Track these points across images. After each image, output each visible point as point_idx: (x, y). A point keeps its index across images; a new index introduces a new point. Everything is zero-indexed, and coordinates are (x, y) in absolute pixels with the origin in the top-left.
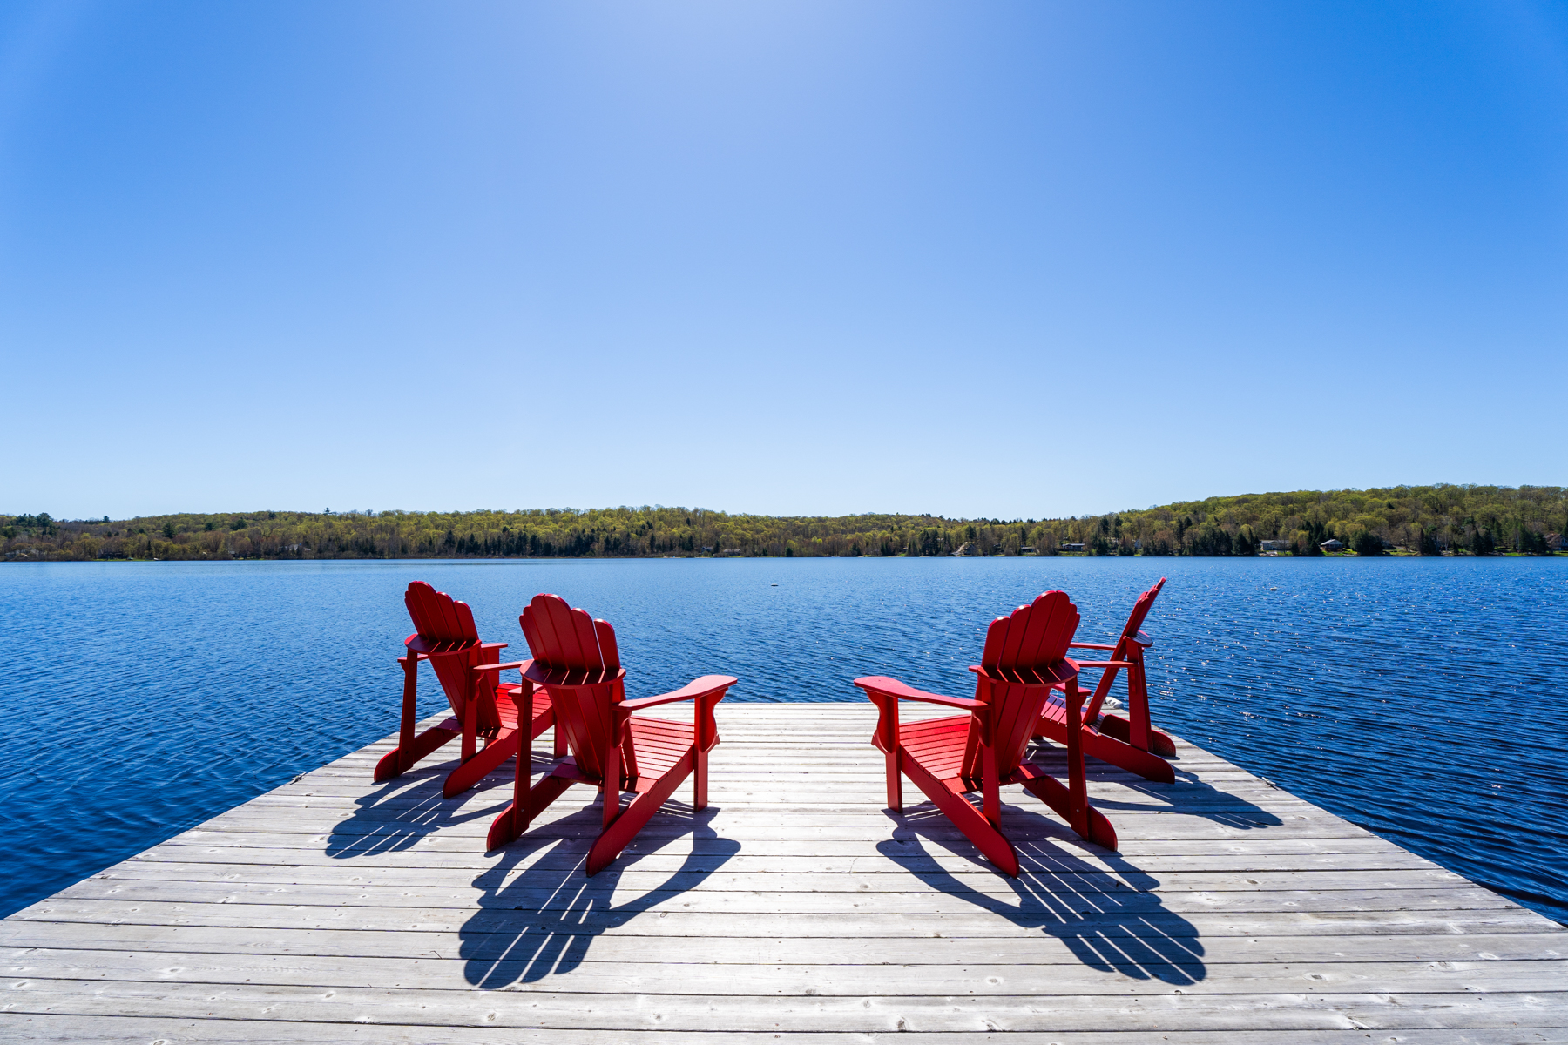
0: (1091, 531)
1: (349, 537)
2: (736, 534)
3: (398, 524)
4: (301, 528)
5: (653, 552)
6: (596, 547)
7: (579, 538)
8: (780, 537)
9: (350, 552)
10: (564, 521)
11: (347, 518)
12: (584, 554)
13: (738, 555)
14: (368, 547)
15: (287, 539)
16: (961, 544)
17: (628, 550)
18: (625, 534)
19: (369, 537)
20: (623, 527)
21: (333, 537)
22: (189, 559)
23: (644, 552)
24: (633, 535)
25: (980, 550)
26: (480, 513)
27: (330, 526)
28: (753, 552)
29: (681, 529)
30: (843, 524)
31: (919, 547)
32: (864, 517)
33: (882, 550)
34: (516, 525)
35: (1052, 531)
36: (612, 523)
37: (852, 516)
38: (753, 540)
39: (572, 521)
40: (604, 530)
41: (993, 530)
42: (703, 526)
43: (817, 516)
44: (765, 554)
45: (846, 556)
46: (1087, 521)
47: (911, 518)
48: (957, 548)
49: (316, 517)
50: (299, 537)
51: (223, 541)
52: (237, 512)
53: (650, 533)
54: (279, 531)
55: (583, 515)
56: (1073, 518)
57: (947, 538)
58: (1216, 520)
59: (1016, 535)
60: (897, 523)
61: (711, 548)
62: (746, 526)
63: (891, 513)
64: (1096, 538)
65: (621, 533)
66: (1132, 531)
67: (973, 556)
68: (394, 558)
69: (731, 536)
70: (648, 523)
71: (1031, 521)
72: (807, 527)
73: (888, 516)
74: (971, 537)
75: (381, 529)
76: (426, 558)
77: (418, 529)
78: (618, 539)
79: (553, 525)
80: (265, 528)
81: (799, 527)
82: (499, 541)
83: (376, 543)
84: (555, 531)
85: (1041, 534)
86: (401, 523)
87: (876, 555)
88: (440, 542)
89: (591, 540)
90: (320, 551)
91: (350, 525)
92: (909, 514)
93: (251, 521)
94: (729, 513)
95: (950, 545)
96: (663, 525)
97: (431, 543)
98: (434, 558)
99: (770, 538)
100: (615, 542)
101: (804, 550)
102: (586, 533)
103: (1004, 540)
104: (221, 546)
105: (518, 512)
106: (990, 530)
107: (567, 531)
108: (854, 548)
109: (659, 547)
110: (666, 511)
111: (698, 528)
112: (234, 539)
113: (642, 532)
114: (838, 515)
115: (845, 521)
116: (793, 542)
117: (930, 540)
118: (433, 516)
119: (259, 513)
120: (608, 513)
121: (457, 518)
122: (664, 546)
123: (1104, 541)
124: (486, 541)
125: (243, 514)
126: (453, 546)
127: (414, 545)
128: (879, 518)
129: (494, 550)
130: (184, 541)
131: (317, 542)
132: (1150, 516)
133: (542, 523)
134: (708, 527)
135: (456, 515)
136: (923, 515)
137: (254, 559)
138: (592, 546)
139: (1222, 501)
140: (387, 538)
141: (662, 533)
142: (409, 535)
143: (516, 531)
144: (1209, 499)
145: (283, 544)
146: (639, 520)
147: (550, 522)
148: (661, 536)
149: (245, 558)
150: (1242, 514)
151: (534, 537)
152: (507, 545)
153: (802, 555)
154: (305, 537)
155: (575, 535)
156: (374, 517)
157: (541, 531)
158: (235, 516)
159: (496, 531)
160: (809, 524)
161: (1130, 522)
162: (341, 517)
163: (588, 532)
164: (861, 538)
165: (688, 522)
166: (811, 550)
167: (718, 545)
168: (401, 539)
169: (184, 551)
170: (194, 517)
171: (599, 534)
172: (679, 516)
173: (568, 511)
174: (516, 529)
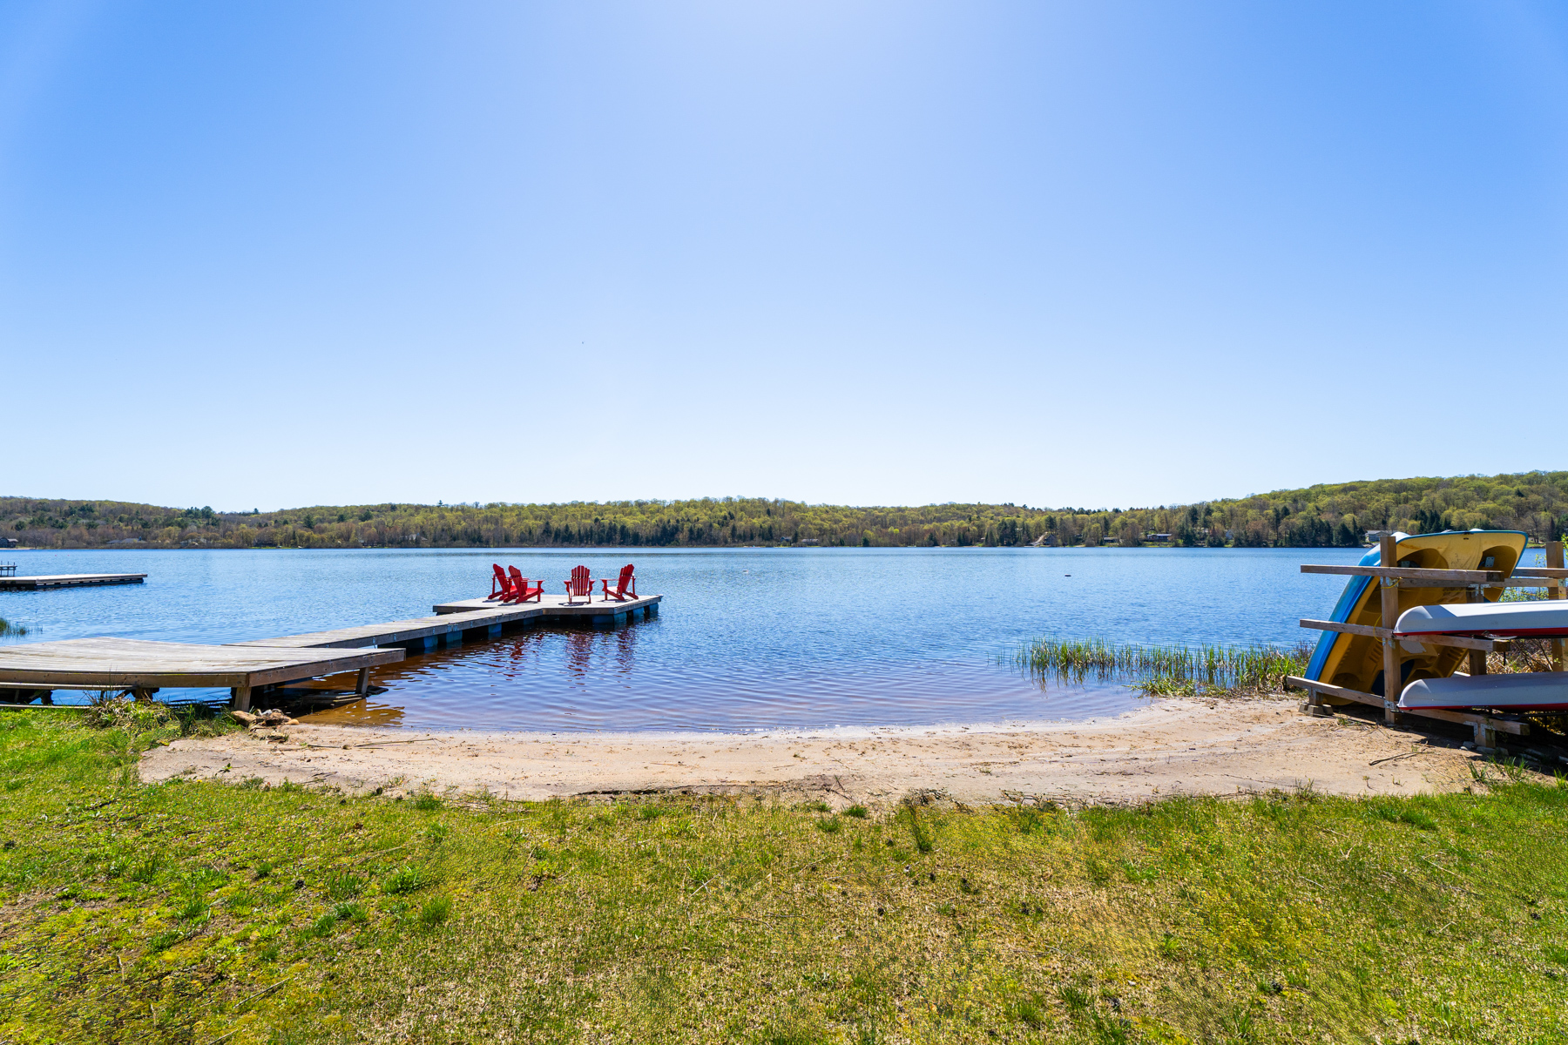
0: (1178, 520)
1: (459, 528)
2: (815, 524)
3: (501, 516)
4: (418, 519)
5: (734, 542)
6: (681, 536)
7: (664, 529)
8: (858, 527)
9: (460, 541)
10: (651, 512)
11: (457, 510)
12: (669, 543)
13: (816, 544)
14: (476, 537)
15: (407, 530)
16: (1041, 534)
17: (711, 540)
18: (708, 524)
19: (476, 527)
20: (706, 518)
21: (445, 528)
22: (327, 548)
23: (726, 542)
24: (716, 525)
25: (1059, 540)
26: (574, 505)
27: (443, 517)
28: (831, 542)
29: (761, 520)
30: (922, 514)
31: (997, 537)
32: (944, 507)
33: (959, 540)
34: (606, 516)
35: (1136, 521)
36: (696, 514)
37: (932, 506)
38: (832, 530)
39: (658, 511)
40: (688, 520)
41: (1075, 520)
42: (783, 516)
43: (896, 505)
44: (842, 544)
45: (922, 546)
46: (1174, 511)
47: (992, 507)
48: (1037, 538)
49: (430, 509)
50: (417, 528)
51: (354, 531)
52: (364, 504)
53: (732, 523)
54: (400, 522)
55: (668, 506)
56: (1162, 508)
57: (1025, 528)
58: (1318, 509)
59: (1098, 525)
60: (978, 513)
61: (790, 538)
62: (824, 516)
63: (972, 503)
64: (1183, 528)
65: (704, 523)
66: (1223, 522)
67: (1053, 546)
68: (498, 547)
69: (810, 526)
70: (729, 513)
71: (1117, 511)
72: (885, 517)
73: (969, 505)
74: (1050, 527)
75: (487, 520)
76: (526, 547)
77: (519, 520)
78: (701, 530)
79: (640, 516)
80: (387, 519)
81: (877, 517)
82: (591, 531)
83: (482, 533)
84: (642, 522)
85: (1124, 524)
86: (504, 514)
87: (953, 545)
88: (539, 532)
89: (676, 530)
90: (435, 541)
91: (460, 516)
92: (990, 504)
93: (376, 513)
94: (809, 503)
95: (1028, 535)
96: (744, 515)
97: (530, 532)
98: (533, 547)
99: (848, 528)
100: (698, 532)
101: (880, 540)
102: (671, 523)
103: (1085, 530)
104: (353, 535)
105: (609, 503)
106: (1071, 520)
107: (653, 521)
108: (931, 538)
109: (740, 537)
110: (748, 501)
111: (777, 518)
112: (363, 530)
113: (723, 522)
114: (918, 505)
115: (924, 511)
116: (869, 532)
117: (1008, 531)
118: (532, 507)
119: (382, 506)
120: (692, 504)
121: (554, 510)
122: (745, 536)
123: (1192, 531)
124: (579, 531)
125: (369, 506)
126: (550, 536)
127: (515, 535)
128: (959, 507)
129: (587, 540)
130: (322, 531)
131: (432, 531)
132: (1245, 505)
133: (630, 514)
134: (787, 517)
135: (552, 507)
136: (1005, 505)
137: (379, 547)
138: (676, 536)
139: (1327, 489)
140: (492, 528)
141: (743, 523)
142: (511, 525)
143: (606, 522)
144: (1314, 487)
145: (404, 534)
146: (721, 511)
147: (638, 513)
148: (741, 526)
149: (372, 547)
150: (1348, 503)
151: (623, 527)
152: (599, 535)
153: (878, 545)
154: (421, 527)
155: (661, 525)
156: (481, 508)
157: (629, 522)
158: (363, 508)
159: (589, 521)
160: (888, 513)
161: (1222, 511)
162: (452, 509)
163: (673, 522)
164: (938, 529)
165: (769, 512)
166: (887, 540)
167: (796, 535)
168: (504, 529)
169: (323, 540)
170: (328, 509)
171: (683, 525)
172: (759, 507)
173: (655, 502)
174: (607, 519)
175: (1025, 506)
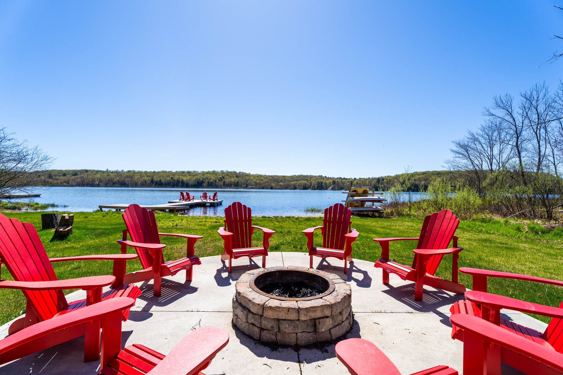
0: (374, 182)
1: (116, 179)
2: (254, 181)
3: (133, 175)
4: (98, 176)
5: (224, 187)
6: (204, 184)
7: (198, 181)
8: (269, 182)
9: (117, 185)
10: (193, 175)
11: (115, 173)
12: (200, 187)
13: (254, 188)
14: (123, 183)
15: (94, 180)
16: (331, 186)
17: (216, 186)
18: (215, 180)
19: (123, 179)
20: (214, 178)
21: (110, 179)
22: (59, 186)
23: (221, 187)
24: (217, 181)
25: (336, 188)
26: (163, 172)
27: (109, 175)
28: (259, 187)
29: (234, 179)
30: (291, 178)
31: (316, 187)
32: (299, 176)
33: (303, 188)
34: (176, 176)
35: (361, 182)
36: (210, 176)
37: (295, 175)
38: (260, 183)
39: (196, 175)
40: (207, 179)
41: (342, 182)
42: (242, 178)
43: (282, 175)
44: (263, 188)
45: (291, 189)
46: (373, 179)
47: (315, 176)
48: (329, 187)
49: (103, 172)
50: (98, 179)
51: (71, 180)
52: (74, 169)
53: (223, 180)
54: (90, 177)
55: (200, 173)
56: (369, 178)
57: (326, 184)
58: (415, 180)
59: (349, 183)
60: (310, 178)
61: (245, 186)
62: (257, 178)
63: (308, 175)
64: (375, 185)
65: (213, 180)
66: (387, 183)
67: (334, 190)
68: (132, 187)
69: (252, 182)
70: (223, 176)
71: (355, 179)
72: (278, 179)
73: (307, 176)
74: (334, 184)
75: (127, 177)
76: (144, 187)
77: (141, 177)
78: (212, 182)
79: (189, 177)
80: (85, 176)
81: (276, 179)
82: (170, 182)
83: (126, 182)
84: (190, 179)
85: (357, 183)
86: (135, 175)
87: (301, 189)
88: (149, 182)
89: (203, 182)
90: (106, 184)
91: (116, 175)
92: (314, 175)
93: (79, 173)
94: (252, 173)
95: (326, 186)
96: (228, 177)
97: (145, 182)
98: (147, 187)
99: (265, 183)
100: (211, 183)
101: (276, 187)
102: (201, 180)
103: (345, 185)
104: (70, 182)
105: (176, 172)
106: (341, 181)
107: (194, 179)
108: (294, 187)
109: (226, 185)
110: (229, 172)
111: (240, 179)
112: (75, 179)
113: (220, 180)
114: (290, 175)
115: (292, 177)
116: (273, 184)
117: (320, 185)
118: (146, 172)
119: (82, 170)
120: (208, 173)
121: (155, 174)
122: (228, 185)
123: (378, 186)
124: (165, 182)
125: (76, 170)
126: (154, 183)
127: (139, 183)
128: (304, 176)
129: (168, 185)
130: (57, 180)
131: (105, 181)
132: (394, 178)
133: (185, 176)
134: (244, 178)
135: (154, 172)
136: (319, 176)
137: (82, 187)
138: (203, 184)
139: (418, 173)
140: (130, 180)
141: (228, 180)
142: (138, 179)
143: (176, 179)
144: (414, 172)
145: (92, 182)
146: (219, 176)
147: (188, 176)
148: (227, 181)
149: (79, 186)
150: (424, 178)
151: (182, 181)
152: (173, 184)
153: (276, 189)
154: (100, 179)
155: (197, 180)
156: (125, 172)
157: (185, 179)
158: (73, 171)
159: (169, 178)
161: (387, 180)
162: (112, 172)
163: (201, 179)
164: (297, 183)
165: (237, 176)
166: (279, 187)
167: (247, 185)
168: (135, 180)
169: (57, 183)
170: (58, 171)
171: (205, 180)
172: (234, 174)
173: (194, 172)
174: (176, 177)
175: (326, 176)
